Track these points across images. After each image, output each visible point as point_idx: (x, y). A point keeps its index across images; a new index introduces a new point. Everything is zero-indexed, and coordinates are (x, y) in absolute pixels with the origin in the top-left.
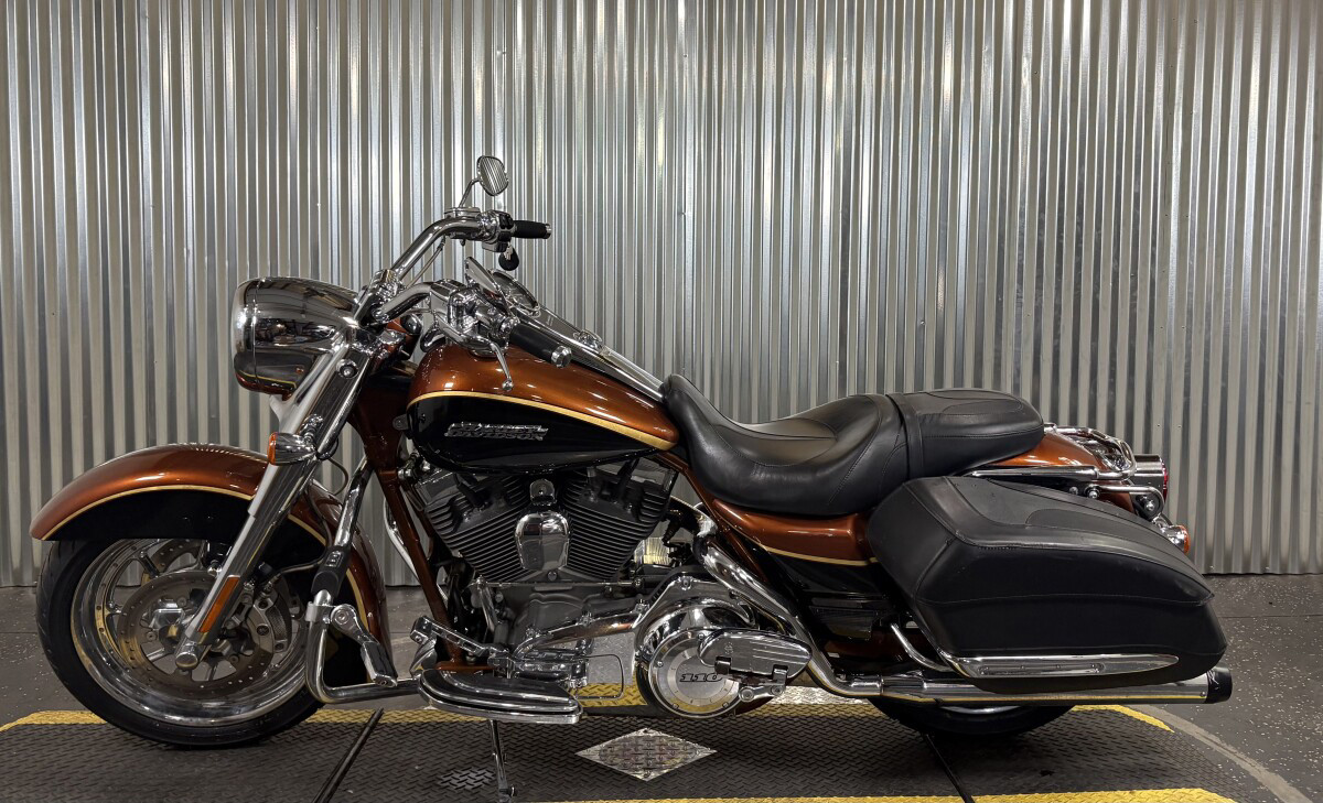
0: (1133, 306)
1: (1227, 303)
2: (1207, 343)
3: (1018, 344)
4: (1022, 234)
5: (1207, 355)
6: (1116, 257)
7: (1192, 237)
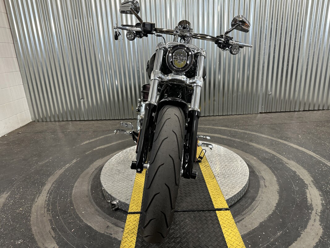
0: (295, 44)
1: (320, 41)
2: (314, 52)
3: (264, 55)
4: (267, 26)
5: (314, 55)
6: (291, 31)
7: (313, 23)
